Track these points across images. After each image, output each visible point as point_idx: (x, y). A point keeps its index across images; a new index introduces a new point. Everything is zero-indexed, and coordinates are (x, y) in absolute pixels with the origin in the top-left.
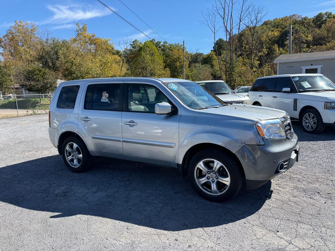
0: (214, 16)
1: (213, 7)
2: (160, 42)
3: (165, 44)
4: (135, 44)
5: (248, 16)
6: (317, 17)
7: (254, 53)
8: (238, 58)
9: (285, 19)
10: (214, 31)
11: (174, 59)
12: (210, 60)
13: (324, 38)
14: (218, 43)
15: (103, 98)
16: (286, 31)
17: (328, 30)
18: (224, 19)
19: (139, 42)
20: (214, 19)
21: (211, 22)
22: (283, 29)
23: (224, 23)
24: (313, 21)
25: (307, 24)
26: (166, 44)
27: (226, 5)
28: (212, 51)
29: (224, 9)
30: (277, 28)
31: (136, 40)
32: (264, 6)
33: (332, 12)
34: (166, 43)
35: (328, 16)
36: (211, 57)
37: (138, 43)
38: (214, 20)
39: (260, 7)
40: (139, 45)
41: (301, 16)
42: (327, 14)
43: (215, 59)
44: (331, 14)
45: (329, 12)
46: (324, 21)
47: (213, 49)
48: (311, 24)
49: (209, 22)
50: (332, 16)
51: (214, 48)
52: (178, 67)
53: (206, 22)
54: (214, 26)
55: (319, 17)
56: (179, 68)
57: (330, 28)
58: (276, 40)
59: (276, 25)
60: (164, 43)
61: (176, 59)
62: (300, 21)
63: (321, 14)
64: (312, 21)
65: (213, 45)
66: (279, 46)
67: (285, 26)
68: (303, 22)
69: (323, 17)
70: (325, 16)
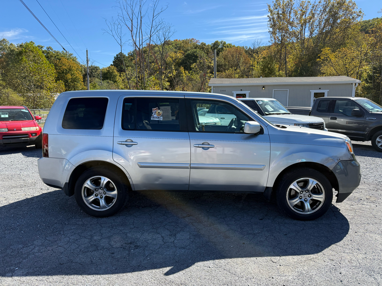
0: (119, 26)
1: (118, 15)
2: (42, 47)
3: (49, 50)
4: (3, 45)
5: (156, 33)
6: (214, 44)
7: (163, 73)
8: (150, 77)
9: (186, 42)
10: (120, 43)
11: (63, 70)
12: (111, 76)
13: (222, 65)
14: (118, 57)
15: (154, 116)
16: (189, 54)
17: (225, 59)
18: (132, 31)
19: (9, 43)
20: (120, 29)
21: (117, 33)
22: (186, 51)
23: (132, 36)
24: (211, 48)
25: (206, 50)
26: (51, 51)
27: (134, 16)
28: (111, 65)
29: (132, 21)
30: (179, 49)
31: (4, 40)
32: (172, 25)
33: (226, 42)
34: (51, 49)
35: (223, 45)
36: (112, 72)
37: (8, 45)
38: (119, 31)
39: (168, 26)
40: (9, 47)
41: (199, 41)
42: (222, 43)
43: (117, 75)
44: (225, 43)
45: (224, 41)
46: (220, 49)
47: (112, 64)
48: (210, 50)
49: (114, 32)
50: (226, 46)
51: (114, 62)
52: (69, 81)
53: (110, 32)
54: (120, 38)
55: (216, 44)
56: (71, 81)
57: (226, 56)
58: (180, 62)
59: (178, 47)
60: (48, 48)
61: (66, 70)
62: (200, 46)
63: (217, 42)
64: (210, 47)
65: (113, 59)
66: (185, 69)
67: (187, 49)
68: (203, 47)
69: (219, 45)
70: (221, 45)
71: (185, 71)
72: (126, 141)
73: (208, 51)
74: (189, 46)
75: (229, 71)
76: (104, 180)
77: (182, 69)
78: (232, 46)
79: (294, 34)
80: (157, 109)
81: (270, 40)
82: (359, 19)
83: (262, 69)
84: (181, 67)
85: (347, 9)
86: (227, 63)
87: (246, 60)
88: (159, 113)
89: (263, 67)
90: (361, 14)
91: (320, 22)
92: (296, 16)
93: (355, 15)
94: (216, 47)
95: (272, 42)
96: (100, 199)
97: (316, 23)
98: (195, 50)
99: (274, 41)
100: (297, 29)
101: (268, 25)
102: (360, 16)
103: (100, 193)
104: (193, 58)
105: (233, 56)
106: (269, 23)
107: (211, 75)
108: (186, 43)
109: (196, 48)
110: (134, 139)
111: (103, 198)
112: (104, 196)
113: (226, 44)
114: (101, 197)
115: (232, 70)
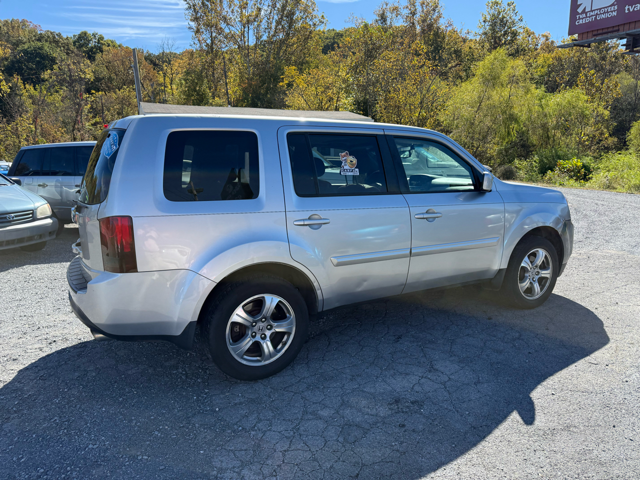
6: (79, 37)
9: (11, 25)
15: (345, 167)
22: (16, 45)
24: (74, 43)
25: (64, 47)
33: (103, 35)
35: (98, 40)
42: (95, 36)
45: (99, 34)
46: (92, 48)
48: (72, 47)
50: (105, 43)
55: (83, 38)
57: (110, 63)
62: (49, 37)
63: (85, 33)
64: (71, 41)
66: (25, 81)
67: (19, 40)
68: (55, 40)
69: (90, 41)
70: (94, 40)
71: (25, 85)
72: (309, 219)
73: (68, 49)
74: (23, 35)
75: (122, 91)
76: (271, 301)
77: (17, 79)
78: (117, 46)
79: (231, 37)
80: (347, 153)
81: (192, 43)
82: (321, 28)
83: (186, 91)
84: (13, 76)
85: (305, 10)
86: (113, 76)
87: (149, 74)
88: (351, 161)
89: (186, 89)
90: (324, 21)
91: (269, 23)
92: (230, 7)
93: (316, 20)
94: (85, 43)
95: (195, 47)
96: (262, 342)
97: (264, 25)
98: (39, 44)
99: (199, 45)
100: (236, 29)
101: (186, 16)
102: (323, 23)
103: (261, 328)
104: (38, 59)
105: (123, 63)
106: (187, 12)
107: (88, 96)
108: (13, 28)
109: (39, 40)
110: (322, 214)
111: (268, 338)
112: (268, 333)
113: (105, 40)
114: (263, 336)
115: (129, 91)
